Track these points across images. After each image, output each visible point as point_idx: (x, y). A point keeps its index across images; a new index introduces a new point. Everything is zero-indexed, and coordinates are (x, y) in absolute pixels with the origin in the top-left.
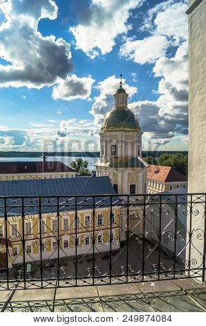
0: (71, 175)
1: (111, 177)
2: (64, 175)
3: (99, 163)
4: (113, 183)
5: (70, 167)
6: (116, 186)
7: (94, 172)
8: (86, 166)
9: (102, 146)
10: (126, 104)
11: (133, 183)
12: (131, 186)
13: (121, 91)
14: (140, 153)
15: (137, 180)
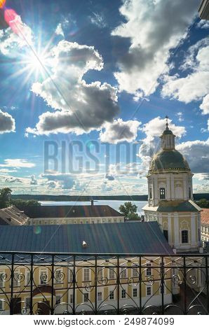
0: (119, 219)
1: (160, 222)
2: (112, 219)
3: (146, 207)
4: (162, 229)
5: (119, 211)
6: (166, 233)
7: (143, 216)
8: (135, 210)
9: (150, 189)
10: (174, 146)
11: (185, 229)
12: (183, 232)
13: (167, 132)
14: (192, 196)
15: (190, 226)
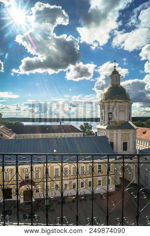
0: (79, 135)
1: (108, 136)
2: (75, 135)
3: (99, 126)
4: (109, 141)
5: (79, 129)
6: (112, 144)
7: (96, 133)
8: (91, 128)
9: (102, 114)
10: (119, 82)
11: (125, 141)
12: (124, 143)
13: (115, 72)
14: (131, 118)
15: (129, 139)
